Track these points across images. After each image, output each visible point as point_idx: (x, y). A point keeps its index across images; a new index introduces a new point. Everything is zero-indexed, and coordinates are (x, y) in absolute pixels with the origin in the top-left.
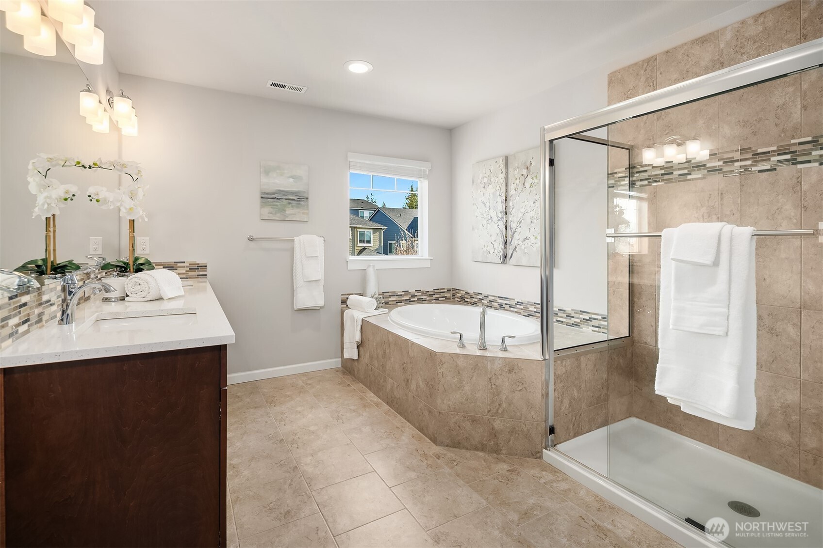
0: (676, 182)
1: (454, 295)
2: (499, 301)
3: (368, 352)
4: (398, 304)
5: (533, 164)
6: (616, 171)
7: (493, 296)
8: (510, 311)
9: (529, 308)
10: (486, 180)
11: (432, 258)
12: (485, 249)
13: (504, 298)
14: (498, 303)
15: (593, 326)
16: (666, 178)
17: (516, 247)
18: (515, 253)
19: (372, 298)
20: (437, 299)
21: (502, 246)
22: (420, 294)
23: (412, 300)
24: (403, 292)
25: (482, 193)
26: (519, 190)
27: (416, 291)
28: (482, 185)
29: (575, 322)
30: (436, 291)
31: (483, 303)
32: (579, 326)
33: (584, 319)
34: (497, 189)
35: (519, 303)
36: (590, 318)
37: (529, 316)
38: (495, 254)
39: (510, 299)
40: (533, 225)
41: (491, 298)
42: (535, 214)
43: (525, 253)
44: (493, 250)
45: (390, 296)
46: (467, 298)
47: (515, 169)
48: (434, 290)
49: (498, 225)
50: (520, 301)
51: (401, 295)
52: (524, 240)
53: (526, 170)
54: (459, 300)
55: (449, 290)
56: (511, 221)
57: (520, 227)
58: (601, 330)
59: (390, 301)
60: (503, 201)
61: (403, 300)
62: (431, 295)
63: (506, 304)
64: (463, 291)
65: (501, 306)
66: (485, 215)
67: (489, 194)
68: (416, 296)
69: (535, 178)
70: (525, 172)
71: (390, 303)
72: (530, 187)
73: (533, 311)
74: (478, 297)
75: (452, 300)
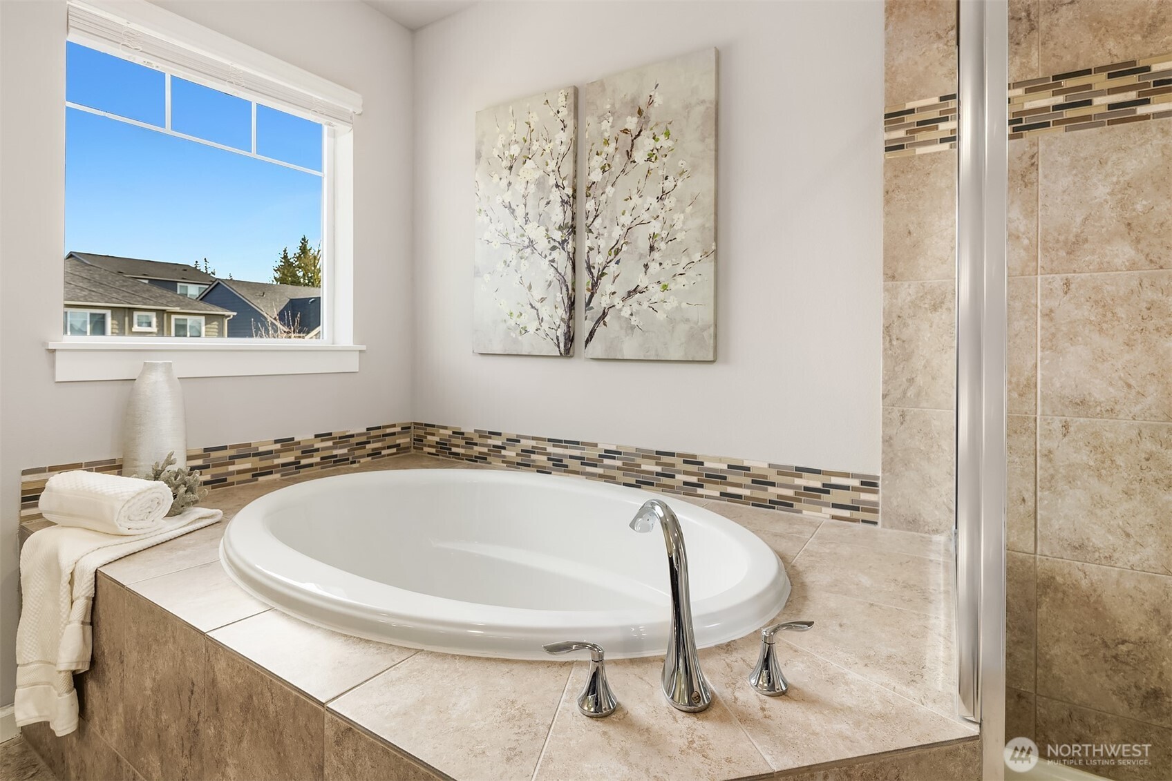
0: (1101, 124)
1: (419, 440)
2: (551, 449)
3: (121, 709)
4: (261, 479)
5: (658, 100)
6: (909, 106)
7: (534, 438)
8: (584, 474)
9: (639, 466)
10: (515, 150)
11: (364, 348)
12: (512, 323)
13: (566, 442)
14: (549, 454)
15: (835, 506)
16: (1068, 116)
17: (604, 314)
18: (600, 330)
19: (156, 479)
20: (376, 454)
21: (562, 312)
22: (330, 443)
23: (303, 462)
24: (276, 442)
25: (504, 182)
26: (613, 169)
27: (316, 436)
28: (506, 163)
29: (779, 496)
30: (373, 433)
31: (504, 456)
32: (791, 505)
33: (806, 489)
34: (549, 169)
35: (611, 454)
36: (824, 485)
37: (638, 484)
38: (541, 333)
39: (583, 444)
40: (656, 255)
41: (528, 443)
42: (662, 228)
43: (633, 328)
44: (536, 324)
45: (232, 457)
46: (458, 446)
47: (601, 118)
48: (368, 429)
49: (553, 261)
50: (613, 448)
51: (270, 452)
52: (630, 294)
53: (635, 119)
54: (433, 451)
55: (406, 429)
56: (591, 249)
57: (617, 263)
58: (856, 515)
59: (232, 473)
60: (566, 198)
61: (277, 466)
62: (361, 445)
63: (571, 457)
64: (445, 428)
65: (558, 464)
66: (513, 237)
67: (524, 185)
68: (317, 450)
69: (662, 138)
70: (632, 123)
71: (230, 479)
72: (649, 160)
73: (651, 473)
74: (490, 442)
75: (413, 451)
